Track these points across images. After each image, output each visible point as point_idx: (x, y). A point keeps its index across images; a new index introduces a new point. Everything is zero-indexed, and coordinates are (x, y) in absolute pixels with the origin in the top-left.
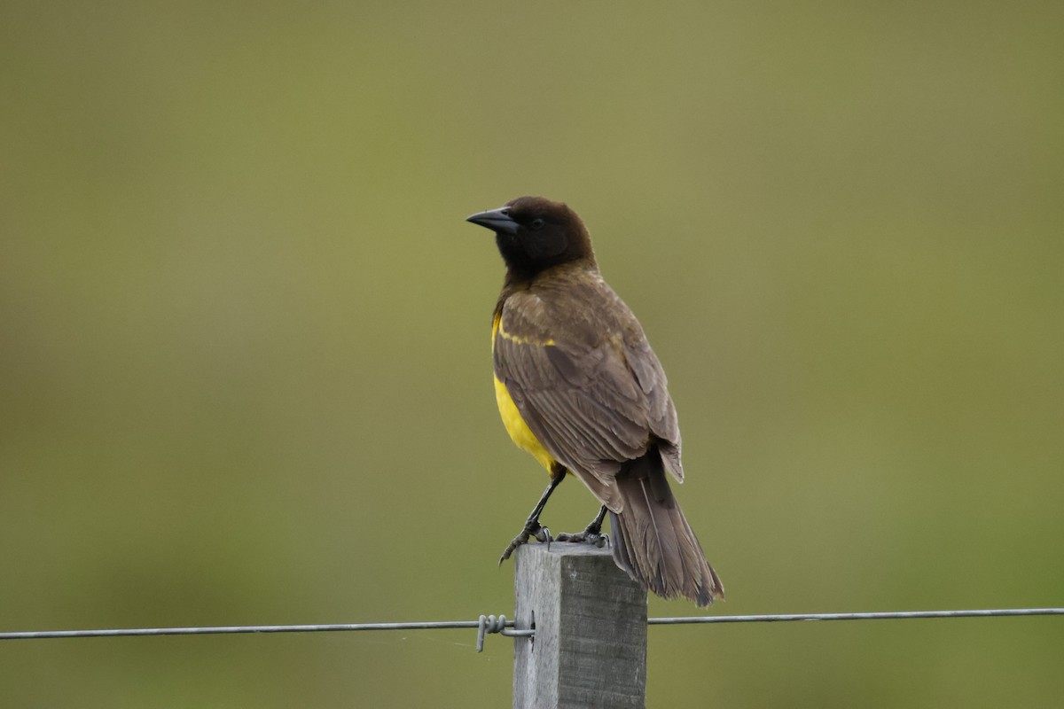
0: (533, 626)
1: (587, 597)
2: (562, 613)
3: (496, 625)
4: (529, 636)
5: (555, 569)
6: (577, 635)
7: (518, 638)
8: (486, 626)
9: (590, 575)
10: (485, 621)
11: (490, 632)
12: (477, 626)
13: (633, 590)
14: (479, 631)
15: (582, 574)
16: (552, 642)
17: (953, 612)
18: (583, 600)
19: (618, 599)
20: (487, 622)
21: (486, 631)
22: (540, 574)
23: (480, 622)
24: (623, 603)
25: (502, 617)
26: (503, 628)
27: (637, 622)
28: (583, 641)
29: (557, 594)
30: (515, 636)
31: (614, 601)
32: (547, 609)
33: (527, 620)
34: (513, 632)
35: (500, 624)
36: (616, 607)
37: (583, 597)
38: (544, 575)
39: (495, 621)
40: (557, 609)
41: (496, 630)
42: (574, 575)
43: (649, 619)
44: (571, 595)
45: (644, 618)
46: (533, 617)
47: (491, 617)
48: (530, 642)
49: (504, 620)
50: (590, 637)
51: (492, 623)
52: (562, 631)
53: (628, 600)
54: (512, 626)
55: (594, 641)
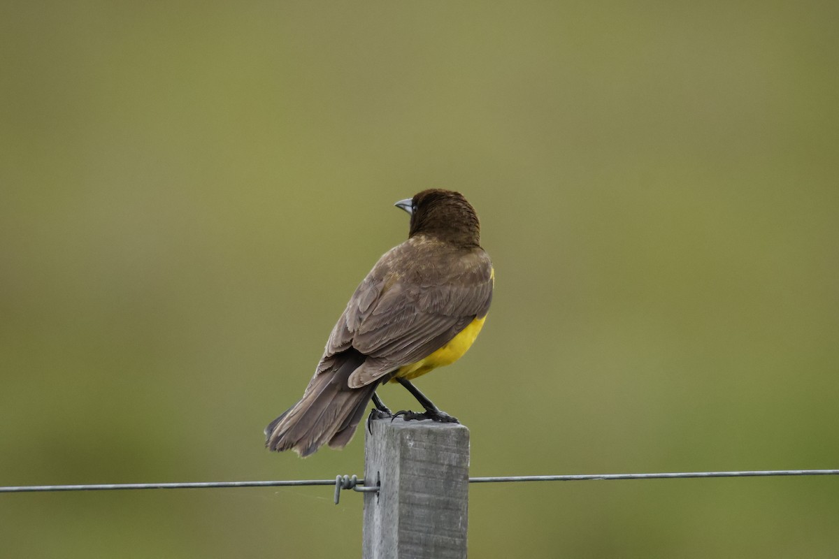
0: (379, 484)
1: (421, 461)
2: (401, 473)
3: (350, 483)
4: (375, 491)
5: (396, 439)
6: (414, 491)
7: (366, 493)
8: (341, 484)
9: (424, 444)
10: (340, 479)
11: (344, 489)
12: (334, 483)
13: (458, 456)
14: (336, 487)
15: (417, 443)
16: (394, 496)
17: (709, 473)
18: (418, 463)
19: (446, 463)
20: (342, 481)
21: (341, 487)
22: (384, 444)
23: (337, 480)
24: (450, 466)
25: (354, 476)
26: (355, 486)
27: (460, 480)
28: (417, 495)
29: (398, 459)
30: (364, 491)
31: (443, 465)
32: (390, 471)
33: (374, 479)
34: (363, 488)
35: (353, 483)
36: (444, 469)
37: (418, 461)
38: (387, 444)
39: (348, 479)
40: (398, 471)
41: (349, 486)
42: (411, 444)
43: (470, 479)
44: (409, 459)
45: (466, 477)
46: (379, 477)
47: (346, 476)
48: (376, 496)
49: (355, 478)
50: (424, 493)
51: (346, 482)
52: (401, 488)
53: (454, 463)
54: (362, 483)
55: (426, 496)
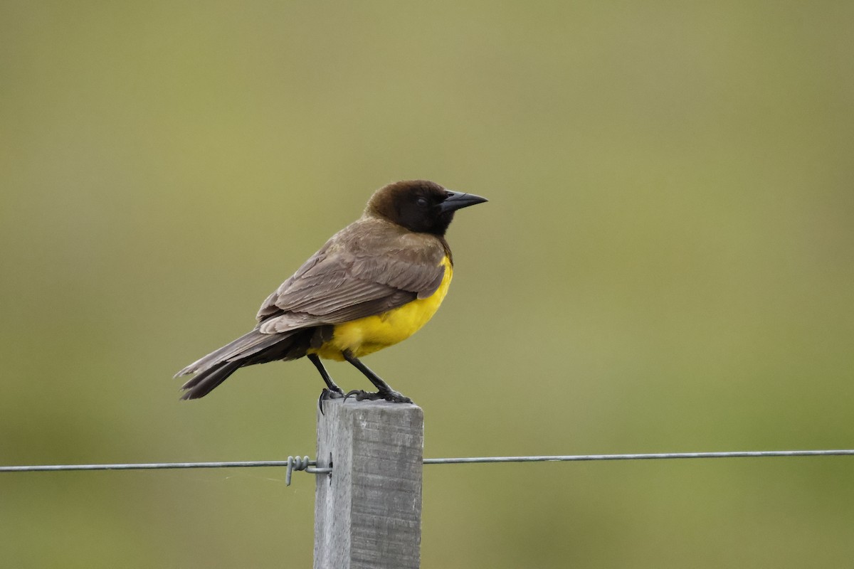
0: (331, 465)
1: (374, 442)
2: (354, 454)
3: (301, 464)
4: (328, 473)
5: (349, 419)
6: (367, 472)
7: (318, 475)
8: (293, 465)
9: (377, 425)
10: (292, 460)
11: (296, 470)
12: (286, 465)
13: (411, 437)
14: (288, 469)
15: (370, 423)
16: (346, 478)
17: (667, 455)
18: (370, 444)
19: (399, 443)
20: (294, 462)
21: (293, 469)
22: (337, 424)
23: (288, 461)
24: (404, 447)
25: (305, 457)
26: (307, 467)
27: (414, 462)
28: (370, 476)
29: (350, 440)
30: (317, 473)
31: (396, 446)
32: (343, 451)
33: (326, 460)
34: (315, 469)
35: (305, 464)
36: (398, 450)
37: (371, 442)
38: (340, 425)
39: (300, 460)
40: (350, 451)
41: (301, 467)
42: (364, 424)
43: (424, 460)
44: (362, 440)
45: (420, 459)
46: (331, 458)
47: (297, 458)
48: (328, 477)
49: (307, 460)
50: (377, 474)
51: (298, 463)
52: (354, 469)
53: (408, 444)
54: (314, 464)
55: (380, 477)
